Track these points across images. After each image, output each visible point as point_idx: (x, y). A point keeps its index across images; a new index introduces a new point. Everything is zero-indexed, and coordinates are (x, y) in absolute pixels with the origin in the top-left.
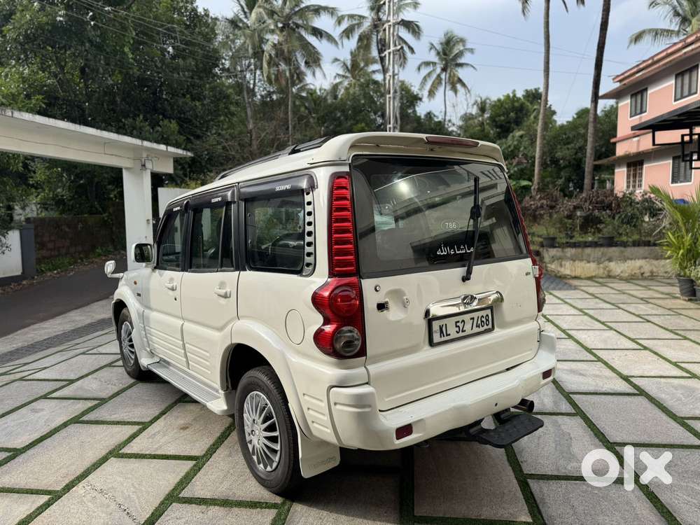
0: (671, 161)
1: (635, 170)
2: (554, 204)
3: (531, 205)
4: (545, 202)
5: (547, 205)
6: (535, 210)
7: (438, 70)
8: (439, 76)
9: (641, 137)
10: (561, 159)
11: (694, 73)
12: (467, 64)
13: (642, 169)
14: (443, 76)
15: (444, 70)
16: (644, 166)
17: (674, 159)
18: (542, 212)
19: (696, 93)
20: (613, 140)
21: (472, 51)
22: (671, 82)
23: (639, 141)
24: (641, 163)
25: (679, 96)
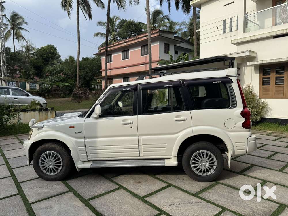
0: (122, 79)
1: (110, 81)
2: (85, 92)
3: (77, 93)
4: (82, 91)
5: (83, 93)
6: (79, 95)
7: (9, 28)
8: (9, 31)
9: (111, 70)
10: (81, 75)
11: (128, 52)
12: (24, 29)
13: (112, 81)
14: (12, 32)
15: (12, 28)
16: (113, 80)
17: (123, 78)
18: (82, 95)
19: (129, 58)
20: (100, 70)
21: (26, 23)
22: (120, 53)
23: (110, 71)
24: (112, 79)
25: (123, 58)
